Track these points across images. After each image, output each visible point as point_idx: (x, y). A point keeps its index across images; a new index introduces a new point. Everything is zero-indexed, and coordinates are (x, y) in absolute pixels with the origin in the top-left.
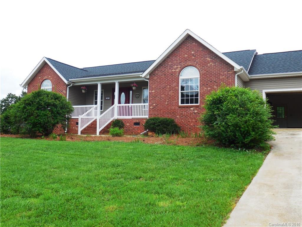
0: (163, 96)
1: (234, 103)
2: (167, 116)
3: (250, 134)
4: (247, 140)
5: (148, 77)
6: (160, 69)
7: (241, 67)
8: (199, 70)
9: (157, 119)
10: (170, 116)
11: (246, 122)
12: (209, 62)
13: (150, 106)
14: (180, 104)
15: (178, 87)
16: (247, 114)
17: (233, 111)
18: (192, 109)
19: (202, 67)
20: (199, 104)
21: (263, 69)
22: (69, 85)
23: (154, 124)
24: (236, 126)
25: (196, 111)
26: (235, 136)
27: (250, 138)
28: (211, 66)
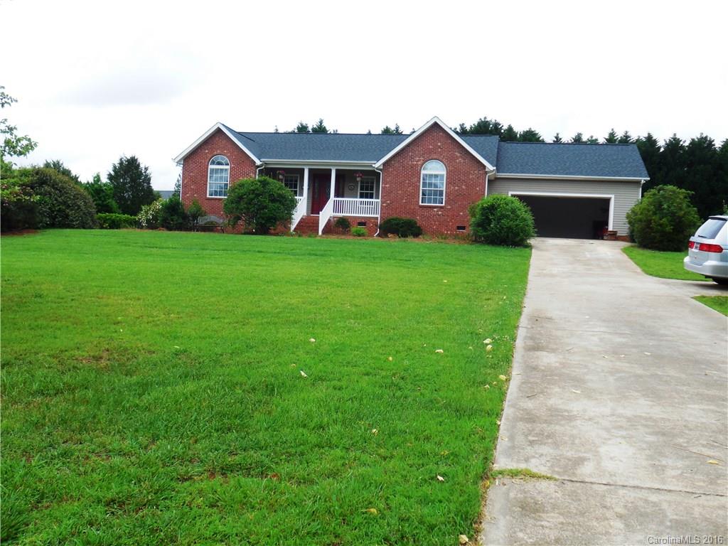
0: (400, 192)
1: (507, 210)
2: (405, 217)
3: (519, 235)
4: (518, 239)
5: (382, 168)
6: (397, 159)
7: (495, 168)
8: (445, 165)
9: (400, 220)
10: (408, 217)
11: (517, 226)
12: (457, 158)
13: (382, 203)
14: (421, 204)
15: (419, 183)
16: (517, 220)
17: (507, 217)
18: (435, 210)
19: (449, 162)
20: (443, 205)
21: (510, 166)
22: (258, 167)
23: (397, 224)
24: (509, 228)
25: (440, 213)
26: (508, 237)
27: (519, 238)
28: (460, 162)
